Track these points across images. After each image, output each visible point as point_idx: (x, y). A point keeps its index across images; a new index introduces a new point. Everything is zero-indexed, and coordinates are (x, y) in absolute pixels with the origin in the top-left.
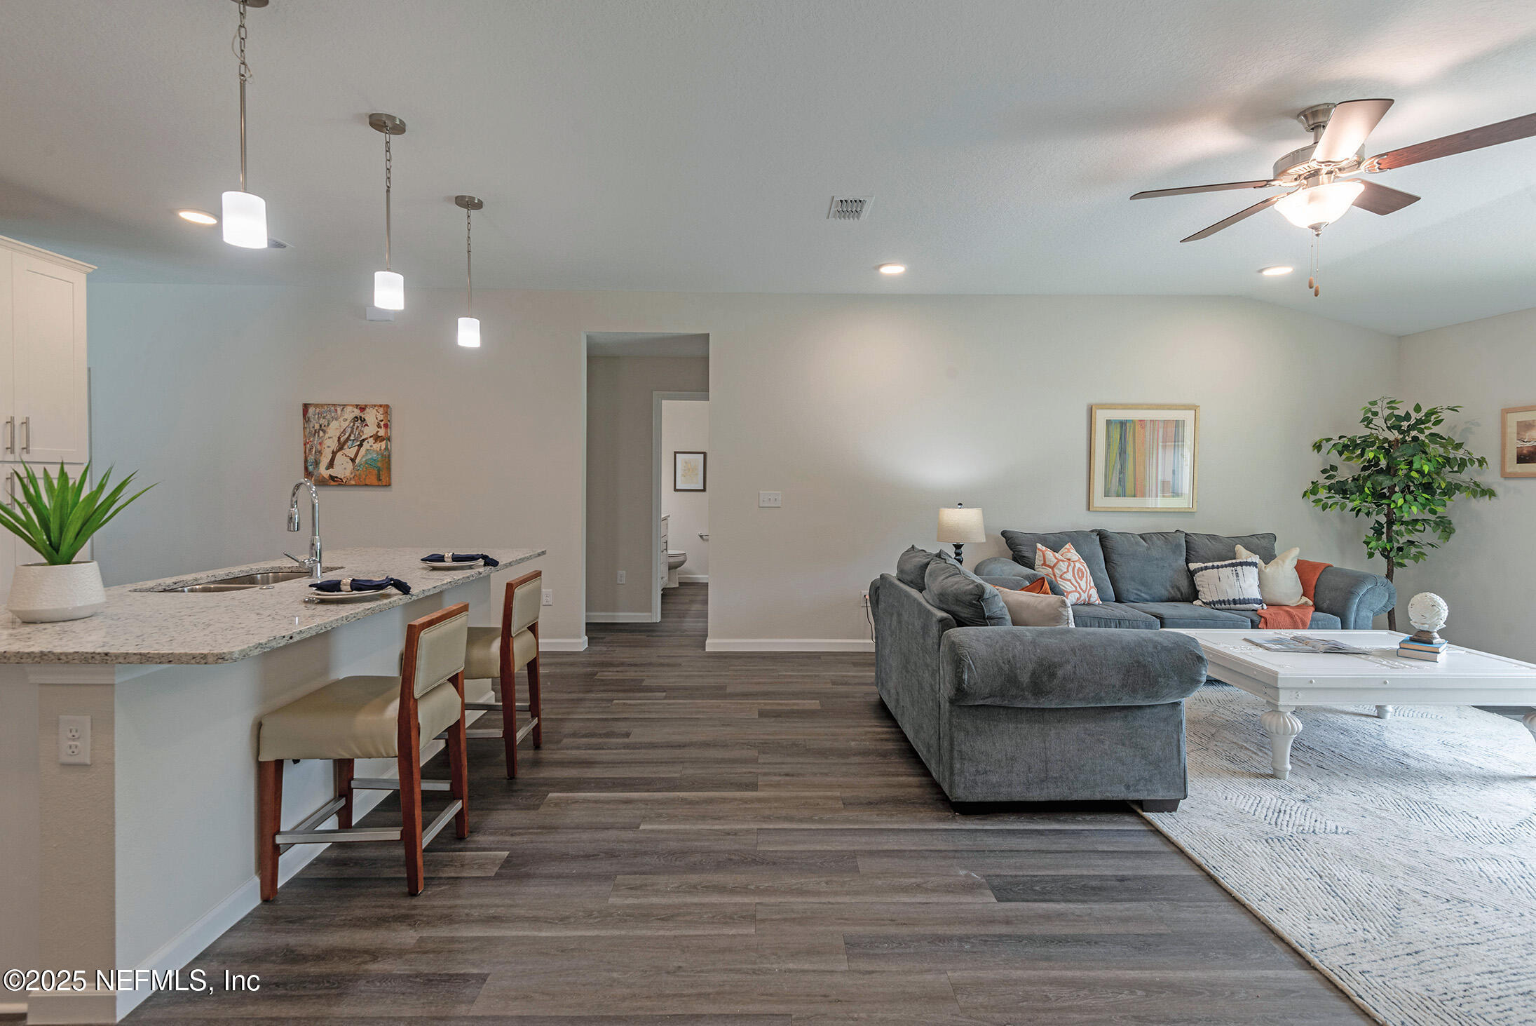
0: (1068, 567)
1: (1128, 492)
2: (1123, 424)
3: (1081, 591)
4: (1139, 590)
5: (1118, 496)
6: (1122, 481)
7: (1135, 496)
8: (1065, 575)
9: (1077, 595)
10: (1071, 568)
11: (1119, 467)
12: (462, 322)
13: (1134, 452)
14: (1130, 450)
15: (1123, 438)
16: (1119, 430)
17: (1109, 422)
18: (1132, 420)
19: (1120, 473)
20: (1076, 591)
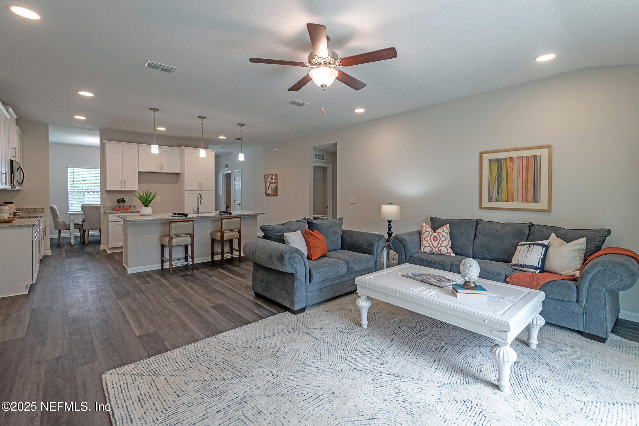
0: (429, 234)
1: (503, 199)
2: (499, 161)
3: (433, 247)
4: (484, 253)
5: (497, 201)
6: (499, 193)
7: (507, 201)
8: (426, 238)
9: (430, 249)
10: (430, 235)
11: (497, 184)
12: (240, 154)
13: (507, 176)
14: (504, 175)
15: (499, 168)
16: (497, 164)
17: (490, 161)
18: (505, 158)
19: (498, 188)
20: (430, 246)
